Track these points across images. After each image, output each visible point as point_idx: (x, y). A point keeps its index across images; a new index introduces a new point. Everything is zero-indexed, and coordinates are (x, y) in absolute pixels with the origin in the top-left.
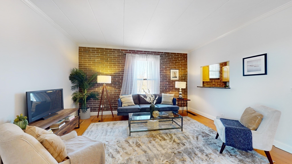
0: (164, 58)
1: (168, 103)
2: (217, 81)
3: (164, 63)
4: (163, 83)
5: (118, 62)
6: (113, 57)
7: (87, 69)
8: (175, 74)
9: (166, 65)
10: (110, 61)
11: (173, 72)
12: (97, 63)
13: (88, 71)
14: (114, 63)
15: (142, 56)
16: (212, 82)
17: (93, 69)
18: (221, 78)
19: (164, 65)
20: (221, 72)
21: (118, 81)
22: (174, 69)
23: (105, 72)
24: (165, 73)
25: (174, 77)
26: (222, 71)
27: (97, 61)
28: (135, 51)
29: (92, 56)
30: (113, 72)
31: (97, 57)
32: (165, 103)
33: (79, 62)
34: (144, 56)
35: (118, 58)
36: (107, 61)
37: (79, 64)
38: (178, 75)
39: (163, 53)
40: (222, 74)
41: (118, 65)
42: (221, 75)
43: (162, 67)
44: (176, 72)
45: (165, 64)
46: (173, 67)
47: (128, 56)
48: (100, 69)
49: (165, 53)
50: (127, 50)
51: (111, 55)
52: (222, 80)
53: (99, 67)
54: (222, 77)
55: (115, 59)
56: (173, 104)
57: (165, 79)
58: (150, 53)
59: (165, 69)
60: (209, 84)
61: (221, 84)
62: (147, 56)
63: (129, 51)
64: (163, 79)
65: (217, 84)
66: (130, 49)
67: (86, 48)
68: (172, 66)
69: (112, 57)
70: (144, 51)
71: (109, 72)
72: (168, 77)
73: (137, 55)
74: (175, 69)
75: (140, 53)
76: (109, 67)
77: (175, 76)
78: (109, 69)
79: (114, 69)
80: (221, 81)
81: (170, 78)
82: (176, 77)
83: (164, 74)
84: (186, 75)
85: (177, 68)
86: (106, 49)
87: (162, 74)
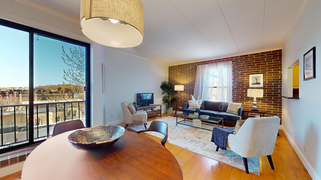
0: (240, 63)
1: (232, 113)
3: (239, 69)
4: (237, 91)
5: (192, 73)
6: (189, 70)
7: (172, 81)
8: (257, 79)
9: (243, 70)
10: (186, 74)
11: (253, 77)
12: (178, 76)
13: (173, 82)
14: (189, 75)
15: (211, 65)
17: (175, 81)
19: (239, 71)
21: (191, 89)
22: (255, 74)
23: (183, 82)
24: (241, 79)
25: (255, 84)
27: (178, 74)
28: (206, 62)
29: (176, 72)
30: (188, 82)
31: (178, 71)
32: (230, 112)
33: (169, 77)
34: (213, 65)
35: (192, 70)
36: (184, 74)
37: (169, 78)
38: (261, 81)
39: (238, 57)
41: (192, 76)
43: (237, 73)
45: (241, 69)
46: (254, 72)
47: (198, 67)
48: (180, 80)
49: (241, 56)
50: (199, 63)
51: (187, 69)
53: (179, 79)
55: (190, 72)
56: (237, 114)
57: (241, 87)
58: (222, 60)
59: (241, 75)
62: (217, 64)
63: (201, 62)
64: (238, 87)
66: (201, 61)
67: (172, 67)
68: (253, 69)
69: (187, 70)
70: (215, 60)
71: (185, 82)
72: (245, 84)
73: (207, 65)
74: (257, 74)
75: (210, 63)
76: (186, 78)
77: (257, 82)
78: (186, 80)
79: (189, 80)
81: (249, 85)
82: (259, 84)
83: (239, 81)
84: (278, 79)
85: (260, 72)
86: (183, 65)
87: (237, 81)
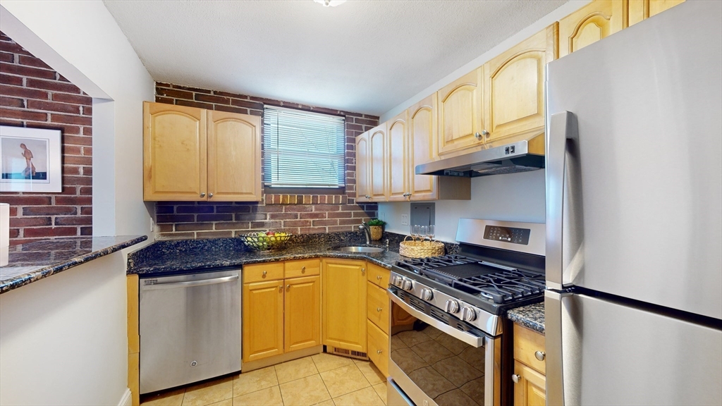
2: (330, 199)
11: (8, 141)
16: (300, 202)
18: (351, 188)
20: (350, 160)
22: (21, 125)
26: (354, 155)
40: (354, 168)
42: (349, 175)
44: (43, 145)
46: (13, 114)
52: (354, 195)
54: (354, 182)
60: (286, 216)
61: (349, 215)
65: (330, 215)
68: (11, 102)
74: (29, 126)
77: (31, 167)
80: (352, 201)
82: (42, 176)
85: (49, 122)
